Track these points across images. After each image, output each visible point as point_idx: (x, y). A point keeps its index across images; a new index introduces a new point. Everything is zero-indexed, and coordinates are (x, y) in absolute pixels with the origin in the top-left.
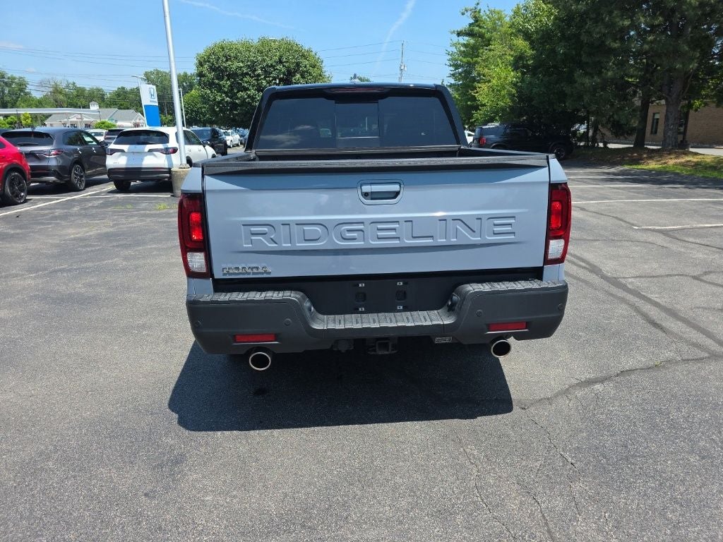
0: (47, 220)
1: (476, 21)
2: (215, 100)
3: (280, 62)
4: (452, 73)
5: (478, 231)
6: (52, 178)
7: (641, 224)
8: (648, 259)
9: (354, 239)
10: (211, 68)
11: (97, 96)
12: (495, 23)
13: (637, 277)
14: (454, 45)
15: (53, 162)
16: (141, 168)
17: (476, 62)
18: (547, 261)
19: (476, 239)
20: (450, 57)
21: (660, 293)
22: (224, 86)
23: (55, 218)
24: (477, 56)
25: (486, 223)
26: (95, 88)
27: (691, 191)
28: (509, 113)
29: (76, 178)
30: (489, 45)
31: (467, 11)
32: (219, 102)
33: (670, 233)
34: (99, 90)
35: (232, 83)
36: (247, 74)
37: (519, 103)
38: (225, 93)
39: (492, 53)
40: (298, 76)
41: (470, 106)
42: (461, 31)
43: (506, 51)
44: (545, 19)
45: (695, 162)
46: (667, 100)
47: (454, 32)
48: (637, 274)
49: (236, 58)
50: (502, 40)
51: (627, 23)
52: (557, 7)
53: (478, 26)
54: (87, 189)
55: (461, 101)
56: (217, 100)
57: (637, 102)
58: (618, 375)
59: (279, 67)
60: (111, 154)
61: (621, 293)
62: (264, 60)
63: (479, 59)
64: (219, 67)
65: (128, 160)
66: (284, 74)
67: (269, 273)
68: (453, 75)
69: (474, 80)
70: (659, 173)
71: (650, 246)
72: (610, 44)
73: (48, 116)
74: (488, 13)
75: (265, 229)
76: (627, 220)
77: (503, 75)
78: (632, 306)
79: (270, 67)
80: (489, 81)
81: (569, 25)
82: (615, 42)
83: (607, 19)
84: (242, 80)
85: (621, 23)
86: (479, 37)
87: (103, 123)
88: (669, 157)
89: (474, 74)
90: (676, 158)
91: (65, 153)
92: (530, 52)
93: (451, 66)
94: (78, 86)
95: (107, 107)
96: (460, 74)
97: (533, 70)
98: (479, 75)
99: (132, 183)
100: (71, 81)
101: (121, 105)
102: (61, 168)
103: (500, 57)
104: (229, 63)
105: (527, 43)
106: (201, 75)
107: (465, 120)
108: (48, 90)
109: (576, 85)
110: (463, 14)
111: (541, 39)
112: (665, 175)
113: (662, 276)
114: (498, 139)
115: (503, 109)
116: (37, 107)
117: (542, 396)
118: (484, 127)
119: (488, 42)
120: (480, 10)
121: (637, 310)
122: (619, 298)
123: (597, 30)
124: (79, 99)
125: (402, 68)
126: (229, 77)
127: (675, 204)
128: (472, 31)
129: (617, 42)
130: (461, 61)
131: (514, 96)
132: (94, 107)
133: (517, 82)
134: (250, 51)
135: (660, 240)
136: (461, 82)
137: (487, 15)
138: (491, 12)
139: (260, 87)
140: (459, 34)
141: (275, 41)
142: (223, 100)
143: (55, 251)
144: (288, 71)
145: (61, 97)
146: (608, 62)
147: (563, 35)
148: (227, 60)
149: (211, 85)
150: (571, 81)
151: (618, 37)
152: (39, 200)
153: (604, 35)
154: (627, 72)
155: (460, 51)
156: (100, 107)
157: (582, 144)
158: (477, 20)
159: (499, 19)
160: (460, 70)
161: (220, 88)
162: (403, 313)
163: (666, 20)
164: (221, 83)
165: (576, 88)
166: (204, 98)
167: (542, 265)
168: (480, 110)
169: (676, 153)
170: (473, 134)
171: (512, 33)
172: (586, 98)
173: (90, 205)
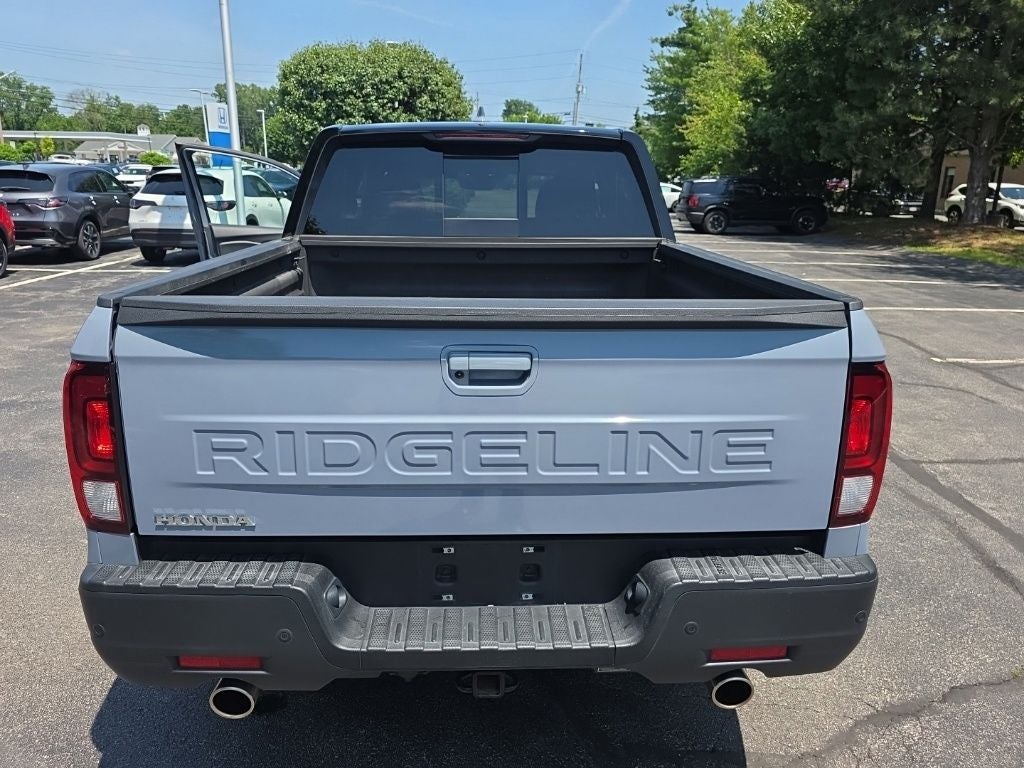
0: (24, 308)
1: (689, 25)
2: (303, 129)
3: (400, 77)
4: (651, 99)
5: (693, 459)
6: (50, 241)
7: (944, 354)
8: (967, 425)
9: (431, 465)
10: (299, 82)
11: (149, 117)
12: (717, 30)
13: (952, 462)
14: (656, 59)
15: (51, 218)
16: (182, 230)
17: (688, 85)
18: (836, 519)
19: (691, 474)
20: (649, 76)
21: (997, 499)
22: (317, 110)
23: (38, 306)
24: (689, 76)
25: (711, 442)
26: (146, 105)
27: (1016, 294)
28: (733, 161)
29: (85, 241)
30: (707, 60)
31: (676, 10)
32: (310, 133)
33: (994, 373)
34: (151, 108)
35: (329, 105)
36: (351, 92)
37: (748, 147)
38: (319, 119)
39: (710, 72)
40: (425, 98)
41: (677, 148)
42: (667, 39)
43: (731, 70)
44: (791, 26)
45: (1014, 246)
46: (971, 150)
47: (656, 40)
48: (951, 455)
49: (336, 69)
50: (726, 54)
51: (916, 34)
52: (811, 8)
53: (693, 32)
54: (102, 258)
55: (663, 140)
56: (306, 129)
57: (926, 151)
58: (945, 698)
59: (398, 84)
60: (136, 208)
61: (927, 495)
62: (376, 74)
63: (692, 81)
64: (311, 81)
65: (162, 218)
66: (405, 94)
67: (252, 528)
68: (653, 102)
69: (683, 110)
70: (961, 260)
71: (966, 397)
72: (889, 65)
73: (79, 143)
74: (707, 13)
75: (242, 440)
76: (921, 345)
77: (727, 105)
78: (951, 525)
79: (384, 83)
80: (706, 113)
81: (827, 35)
82: (897, 62)
83: (887, 27)
84: (343, 101)
85: (907, 34)
86: (694, 48)
87: (152, 156)
88: (975, 236)
89: (684, 102)
90: (985, 238)
91: (70, 204)
92: (767, 73)
93: (650, 88)
94: (122, 102)
95: (161, 133)
96: (663, 101)
97: (772, 101)
98: (691, 103)
99: (168, 252)
100: (113, 94)
101: (181, 130)
102: (63, 225)
103: (723, 78)
104: (326, 76)
105: (764, 59)
106: (284, 92)
107: (668, 168)
108: (81, 107)
109: (837, 124)
110: (670, 14)
111: (785, 55)
112: (971, 264)
113: (995, 462)
114: (717, 200)
115: (724, 156)
116: (65, 129)
117: (803, 748)
118: (696, 181)
119: (705, 56)
120: (696, 9)
121: (962, 535)
122: (925, 506)
123: (871, 43)
124: (123, 120)
125: (580, 89)
126: (325, 95)
127: (993, 317)
128: (683, 39)
129: (901, 61)
130: (665, 82)
131: (742, 137)
132: (143, 132)
133: (748, 117)
134: (357, 60)
135: (980, 386)
136: (664, 113)
137: (706, 17)
138: (712, 12)
139: (370, 112)
140: (663, 43)
141: (393, 46)
142: (315, 129)
143: (15, 366)
144: (411, 90)
145: (99, 117)
146: (884, 92)
147: (818, 49)
148: (322, 72)
149: (298, 107)
150: (828, 117)
151: (903, 55)
152: (25, 274)
153: (881, 51)
154: (913, 108)
155: (664, 68)
156: (152, 132)
157: (840, 210)
158: (690, 23)
159: (724, 23)
160: (663, 95)
161: (310, 113)
162: (533, 608)
163: (975, 32)
164: (314, 104)
165: (836, 128)
166: (288, 126)
167: (825, 528)
168: (691, 154)
169: (983, 229)
170: (680, 189)
171: (741, 44)
172: (850, 145)
173: (98, 284)
